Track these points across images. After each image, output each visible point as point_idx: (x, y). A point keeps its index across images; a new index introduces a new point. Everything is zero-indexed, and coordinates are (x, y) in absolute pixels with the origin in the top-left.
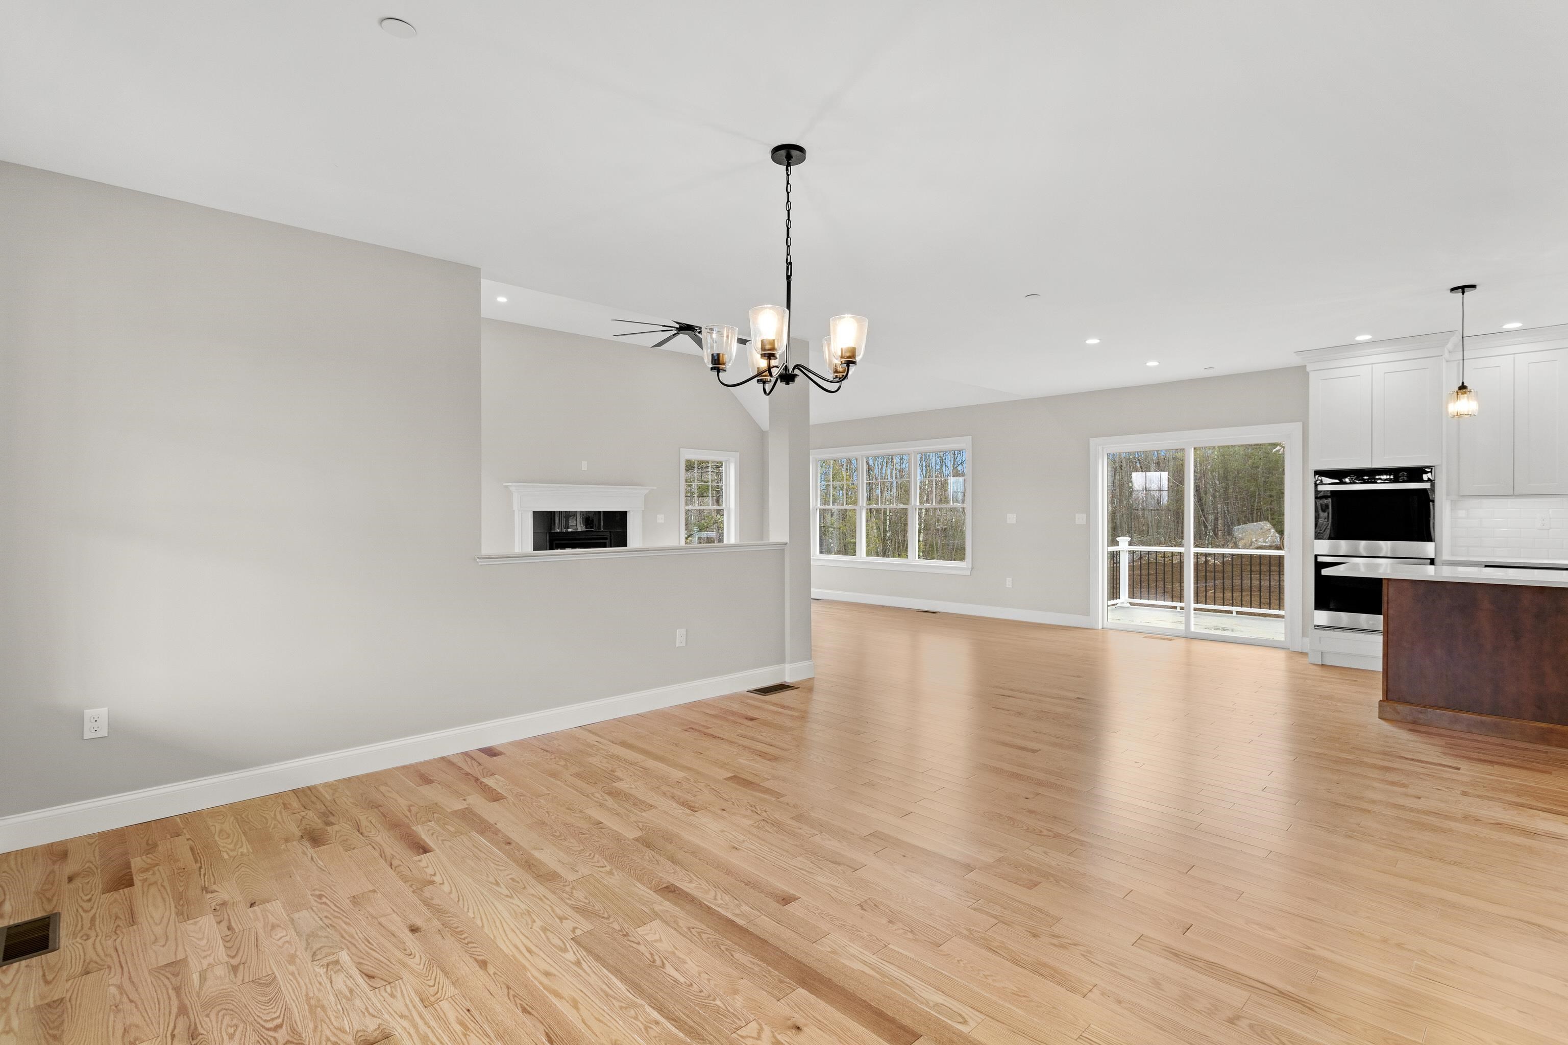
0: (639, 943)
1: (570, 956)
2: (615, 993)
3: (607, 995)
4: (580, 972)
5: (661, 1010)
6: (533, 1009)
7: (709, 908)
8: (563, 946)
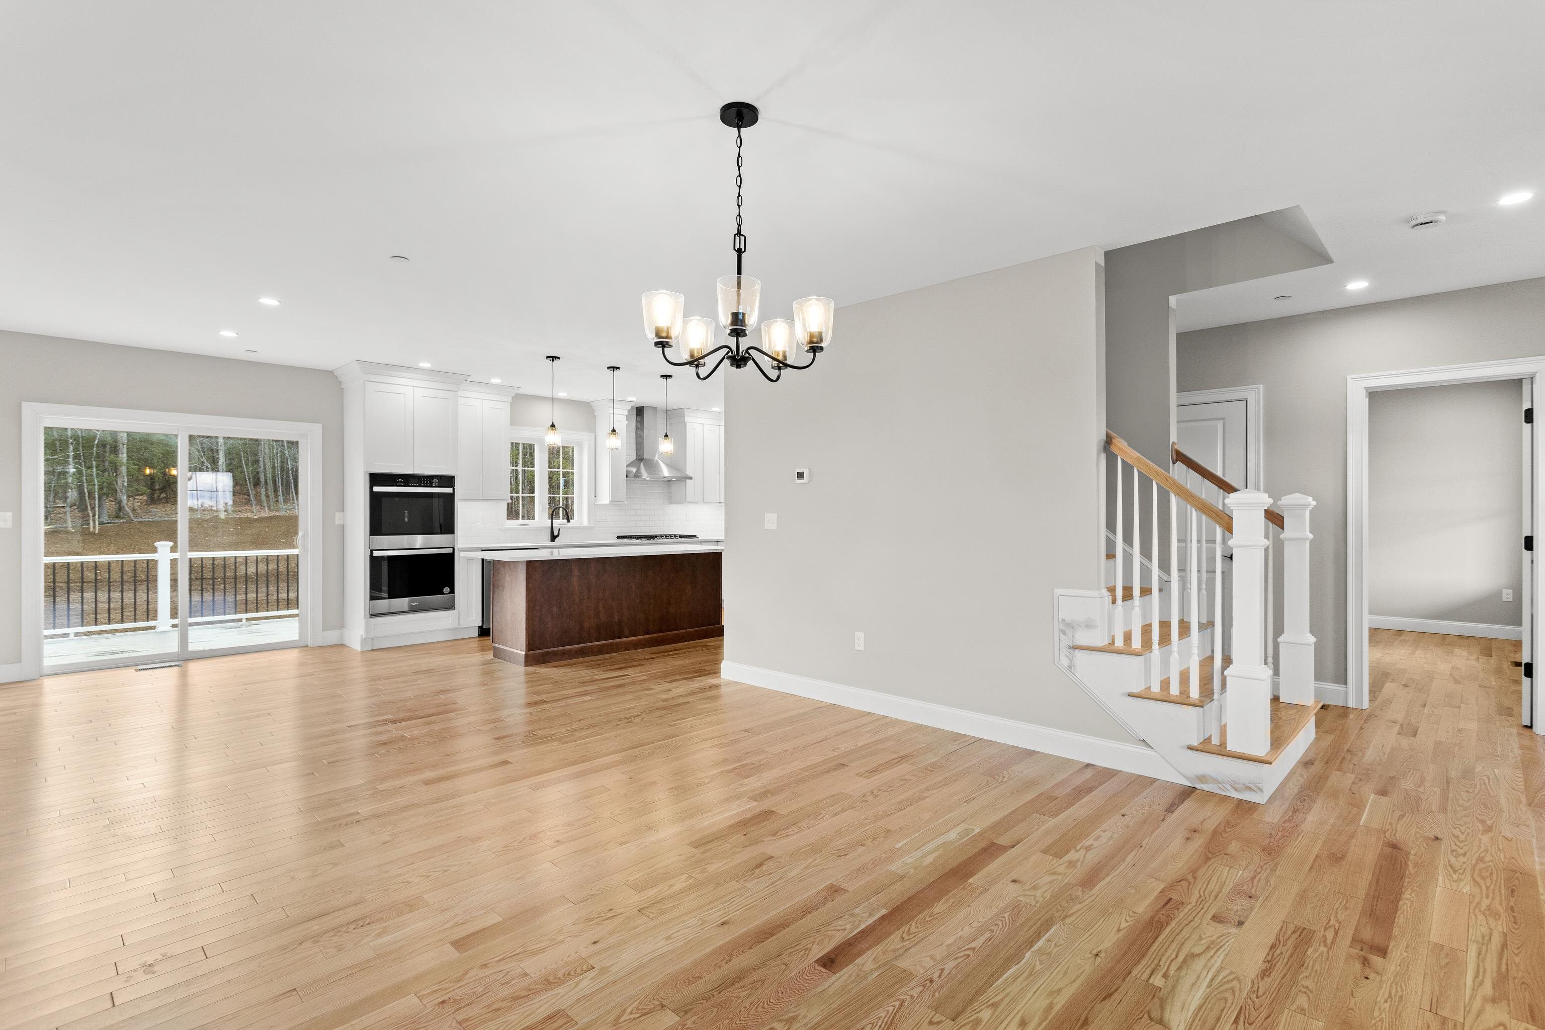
0: (943, 970)
1: (986, 1015)
2: (1027, 969)
3: (1031, 975)
4: (1005, 1003)
5: (1032, 941)
6: (1080, 1019)
7: (863, 931)
8: (971, 1024)
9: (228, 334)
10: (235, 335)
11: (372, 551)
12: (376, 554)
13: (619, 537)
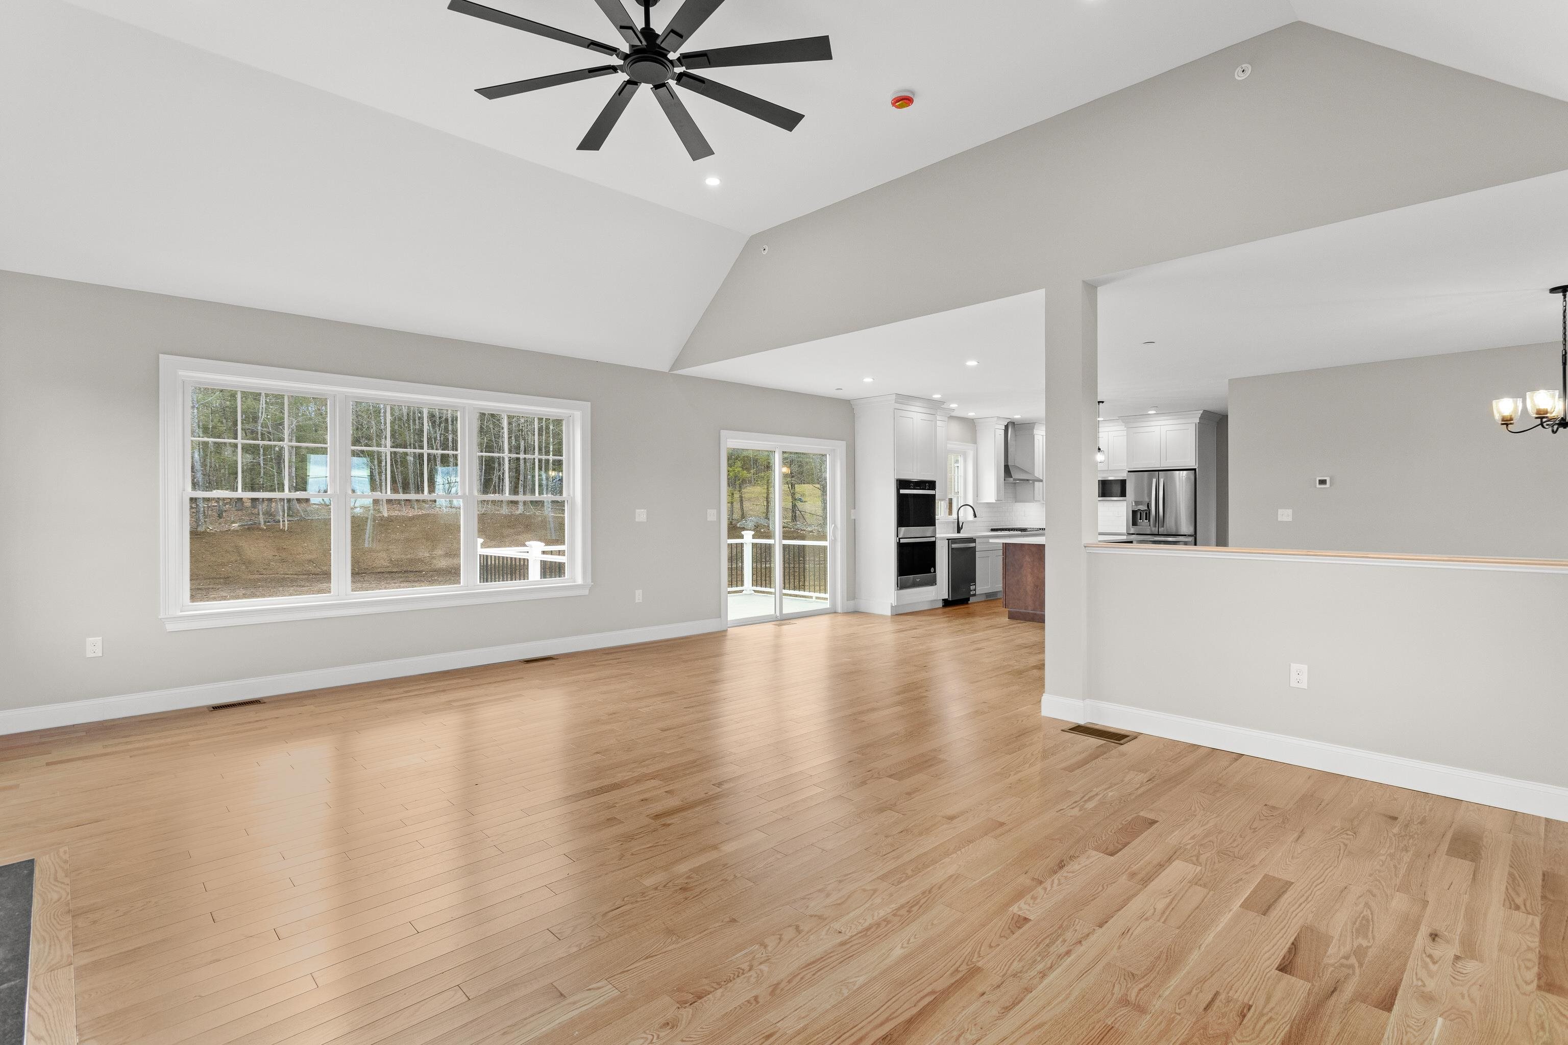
9: (868, 380)
10: (872, 380)
11: (899, 539)
12: (902, 541)
13: (993, 530)
